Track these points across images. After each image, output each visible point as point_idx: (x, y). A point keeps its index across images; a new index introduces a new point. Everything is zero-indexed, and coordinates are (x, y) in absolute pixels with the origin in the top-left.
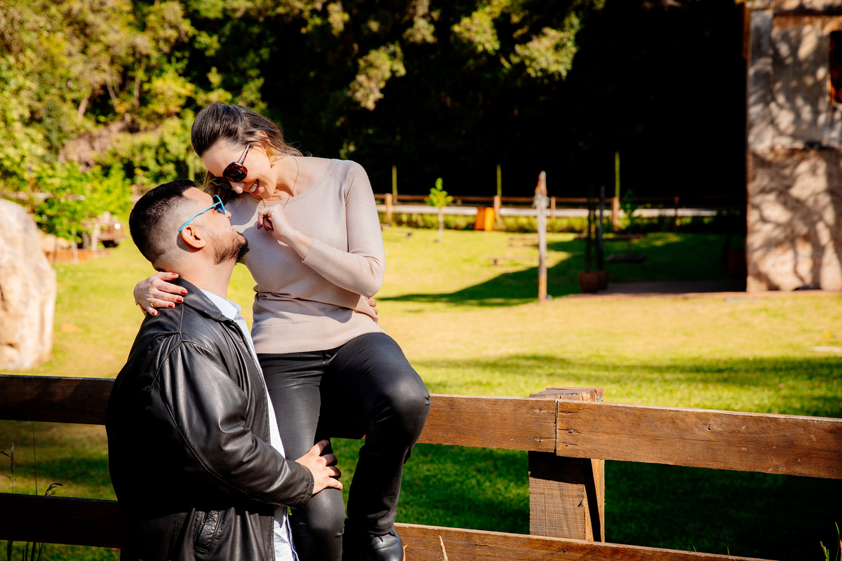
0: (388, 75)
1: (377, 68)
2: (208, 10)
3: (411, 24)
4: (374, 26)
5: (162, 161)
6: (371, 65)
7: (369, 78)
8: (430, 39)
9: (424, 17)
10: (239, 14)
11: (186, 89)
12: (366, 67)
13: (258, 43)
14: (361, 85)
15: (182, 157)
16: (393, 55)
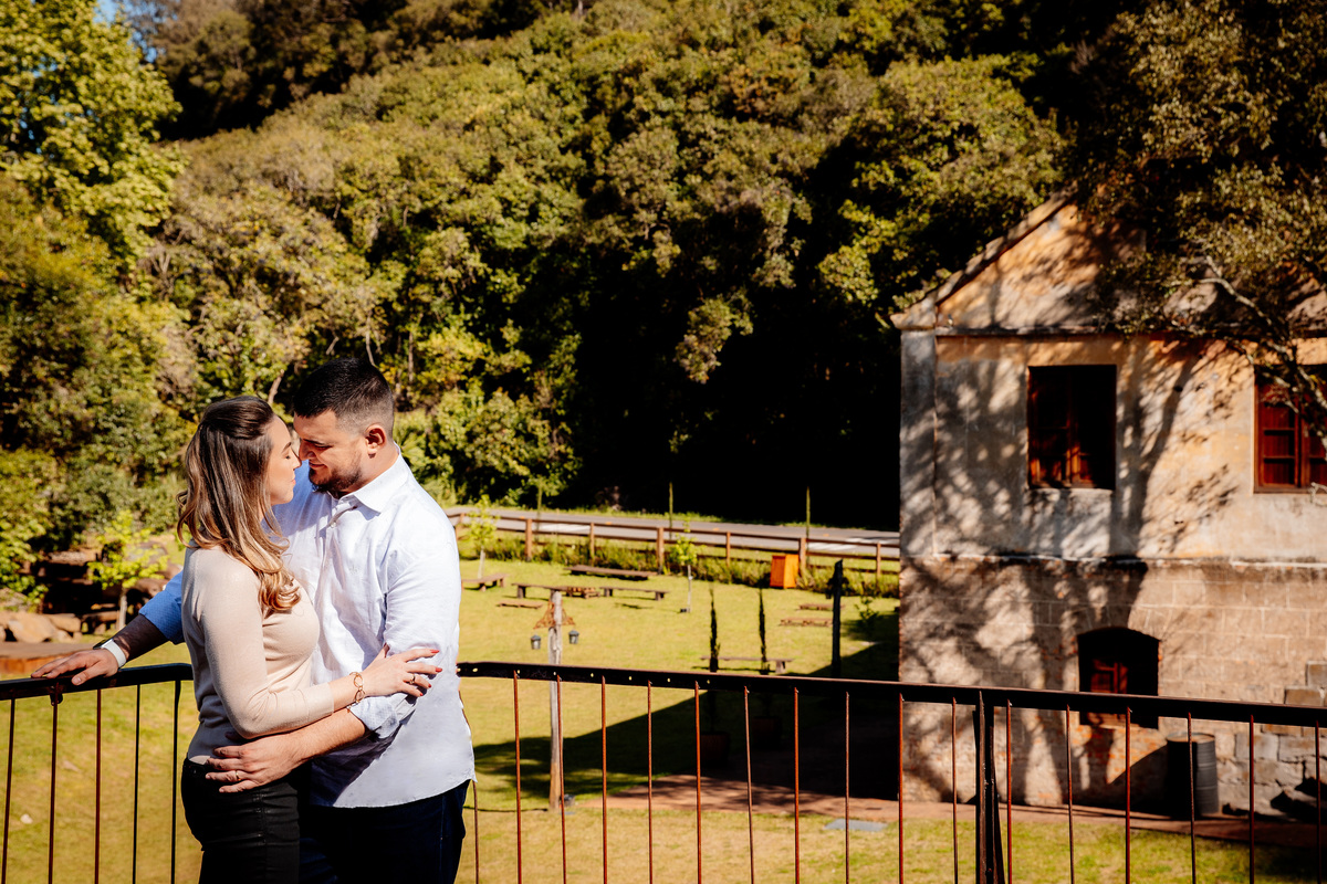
0: (727, 333)
1: (713, 324)
2: (506, 239)
3: (761, 261)
4: (710, 263)
5: (434, 453)
6: (705, 320)
7: (701, 339)
8: (787, 281)
9: (779, 250)
10: (548, 244)
11: (473, 348)
12: (697, 324)
13: (574, 284)
14: (690, 350)
15: (460, 445)
16: (737, 306)
